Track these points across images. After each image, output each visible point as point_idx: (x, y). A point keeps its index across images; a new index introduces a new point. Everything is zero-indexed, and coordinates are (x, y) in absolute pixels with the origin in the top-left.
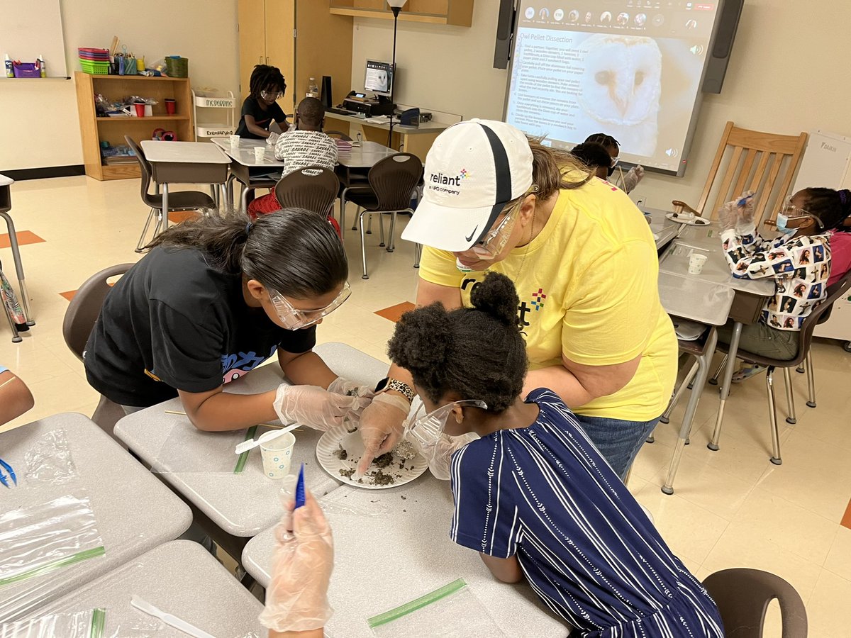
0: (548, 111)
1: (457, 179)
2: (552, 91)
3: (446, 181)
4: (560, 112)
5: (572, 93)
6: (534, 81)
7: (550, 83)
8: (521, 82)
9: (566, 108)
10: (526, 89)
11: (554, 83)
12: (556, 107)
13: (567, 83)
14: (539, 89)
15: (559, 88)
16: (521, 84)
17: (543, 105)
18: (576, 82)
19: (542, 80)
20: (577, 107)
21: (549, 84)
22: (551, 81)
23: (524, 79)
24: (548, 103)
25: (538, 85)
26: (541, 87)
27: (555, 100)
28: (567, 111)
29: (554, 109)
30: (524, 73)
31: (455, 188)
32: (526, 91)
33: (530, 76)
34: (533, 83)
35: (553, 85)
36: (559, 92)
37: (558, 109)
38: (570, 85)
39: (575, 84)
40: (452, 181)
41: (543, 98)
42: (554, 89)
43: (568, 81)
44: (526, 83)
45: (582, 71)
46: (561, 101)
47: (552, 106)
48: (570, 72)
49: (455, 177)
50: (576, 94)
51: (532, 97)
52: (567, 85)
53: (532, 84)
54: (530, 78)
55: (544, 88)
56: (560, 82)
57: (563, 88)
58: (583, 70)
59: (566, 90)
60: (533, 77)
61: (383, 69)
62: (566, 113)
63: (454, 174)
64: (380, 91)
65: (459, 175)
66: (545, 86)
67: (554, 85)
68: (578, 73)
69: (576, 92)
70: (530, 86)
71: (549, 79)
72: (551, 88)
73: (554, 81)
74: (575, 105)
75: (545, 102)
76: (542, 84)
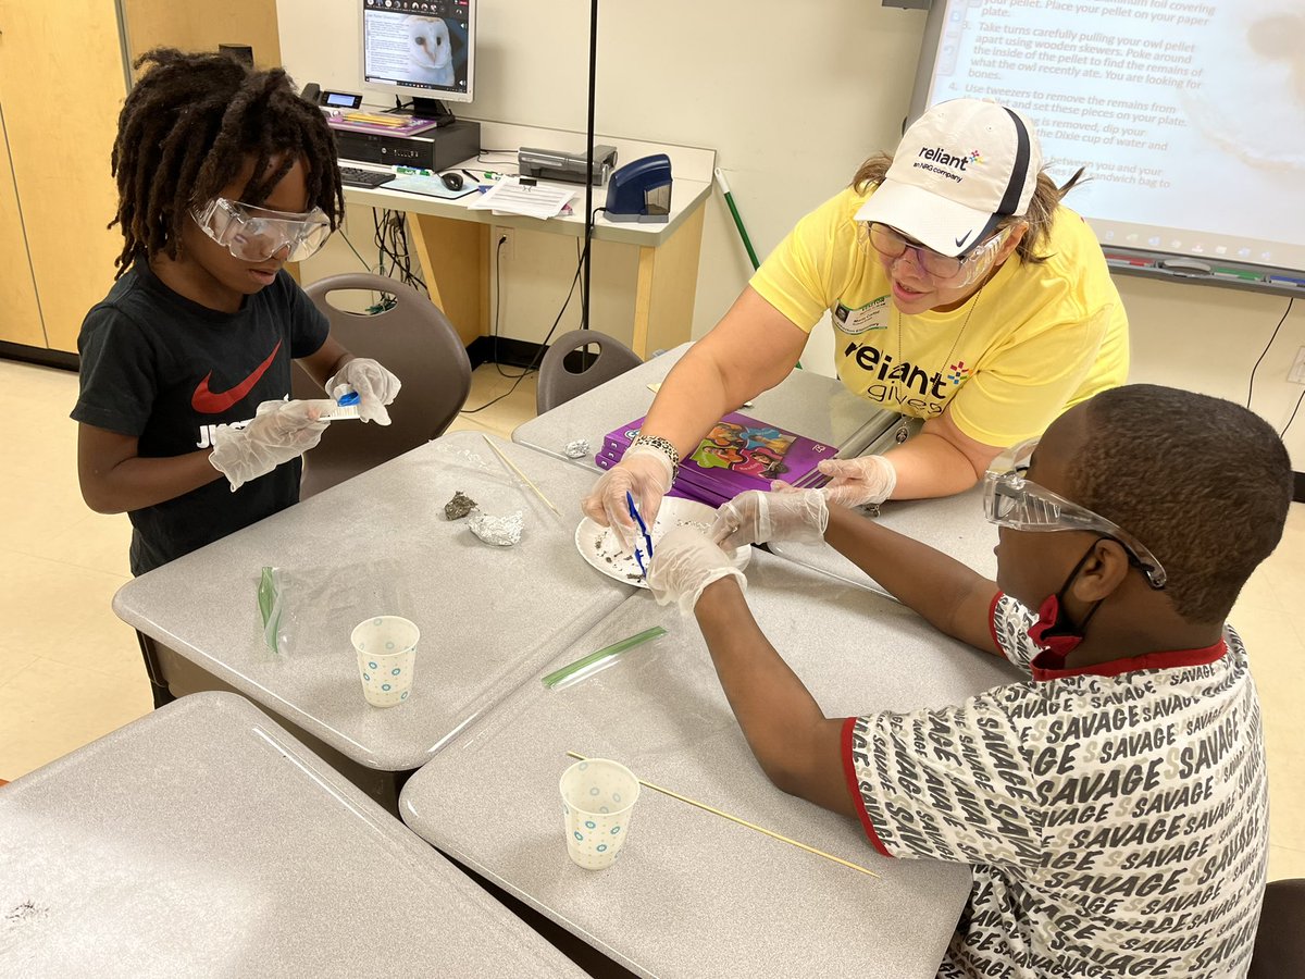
0: (1076, 137)
1: (965, 161)
2: (1095, 74)
3: (947, 159)
4: (1118, 136)
5: (1164, 81)
6: (1028, 45)
7: (1087, 49)
8: (977, 50)
9: (1139, 125)
10: (995, 70)
11: (1101, 51)
12: (1103, 122)
13: (1149, 50)
14: (1045, 69)
15: (1120, 65)
16: (978, 57)
17: (1052, 116)
18: (1182, 47)
19: (1058, 41)
20: (1180, 122)
21: (1082, 55)
22: (1093, 44)
23: (992, 41)
24: (1075, 111)
25: (1043, 56)
26: (1054, 64)
27: (1101, 102)
28: (1141, 133)
29: (1095, 127)
30: (990, 19)
31: (957, 172)
32: (996, 76)
33: (1014, 31)
34: (1022, 49)
35: (1097, 56)
36: (1118, 77)
37: (1108, 128)
38: (1158, 57)
39: (1177, 53)
40: (956, 162)
41: (1053, 97)
42: (1102, 69)
43: (1154, 45)
44: (996, 52)
45: (1204, 15)
46: (1123, 104)
47: (1089, 120)
48: (1163, 17)
49: (961, 158)
50: (1179, 84)
51: (1017, 93)
52: (1148, 56)
53: (1017, 54)
54: (1015, 36)
55: (1064, 65)
56: (1124, 48)
57: (1131, 65)
58: (1211, 11)
59: (1144, 73)
60: (1026, 31)
61: (428, 13)
62: (1138, 139)
63: (962, 154)
64: (426, 86)
65: (969, 156)
66: (1066, 59)
67: (1103, 57)
68: (1190, 21)
69: (1177, 77)
70: (1010, 60)
71: (1083, 37)
72: (1088, 67)
73: (1103, 45)
74: (1173, 116)
75: (1063, 110)
76: (1057, 53)
